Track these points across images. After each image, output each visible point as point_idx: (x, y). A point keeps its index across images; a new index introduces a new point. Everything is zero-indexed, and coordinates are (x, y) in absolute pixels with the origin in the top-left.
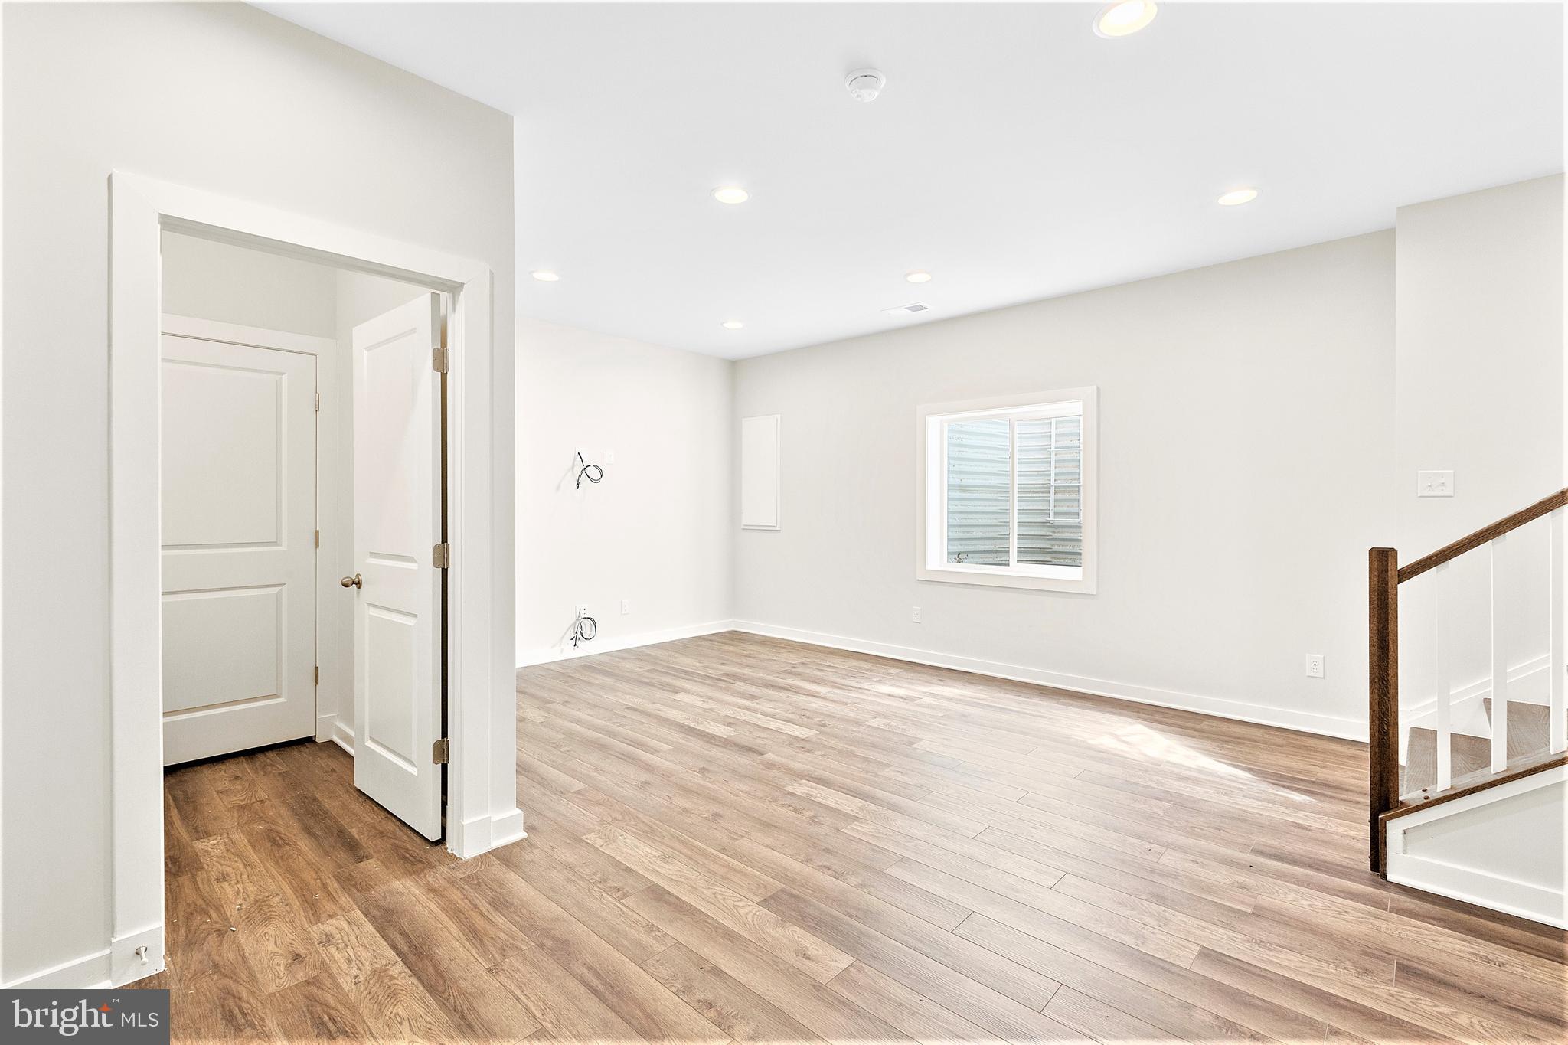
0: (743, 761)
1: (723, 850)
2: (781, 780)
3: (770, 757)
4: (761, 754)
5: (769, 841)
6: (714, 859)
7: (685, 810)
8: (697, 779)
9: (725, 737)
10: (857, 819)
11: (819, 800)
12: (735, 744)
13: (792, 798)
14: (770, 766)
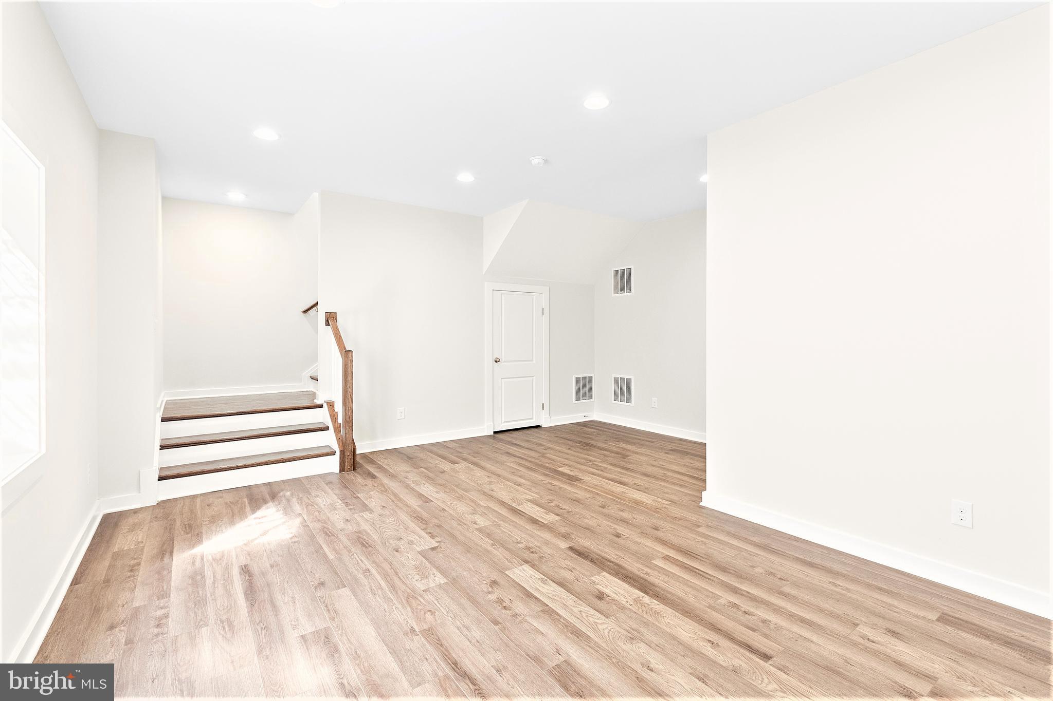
0: (585, 543)
1: (598, 494)
2: (561, 524)
3: (563, 545)
4: (571, 549)
5: (576, 495)
6: (601, 491)
7: (622, 511)
8: (621, 529)
9: (604, 573)
10: (528, 500)
11: (543, 510)
12: (594, 562)
13: (558, 513)
14: (565, 537)
